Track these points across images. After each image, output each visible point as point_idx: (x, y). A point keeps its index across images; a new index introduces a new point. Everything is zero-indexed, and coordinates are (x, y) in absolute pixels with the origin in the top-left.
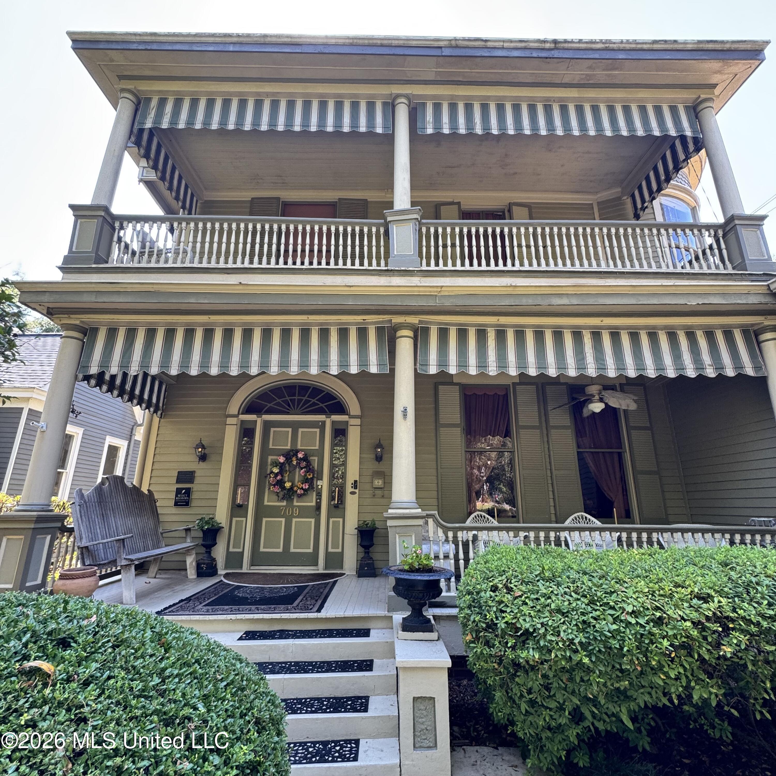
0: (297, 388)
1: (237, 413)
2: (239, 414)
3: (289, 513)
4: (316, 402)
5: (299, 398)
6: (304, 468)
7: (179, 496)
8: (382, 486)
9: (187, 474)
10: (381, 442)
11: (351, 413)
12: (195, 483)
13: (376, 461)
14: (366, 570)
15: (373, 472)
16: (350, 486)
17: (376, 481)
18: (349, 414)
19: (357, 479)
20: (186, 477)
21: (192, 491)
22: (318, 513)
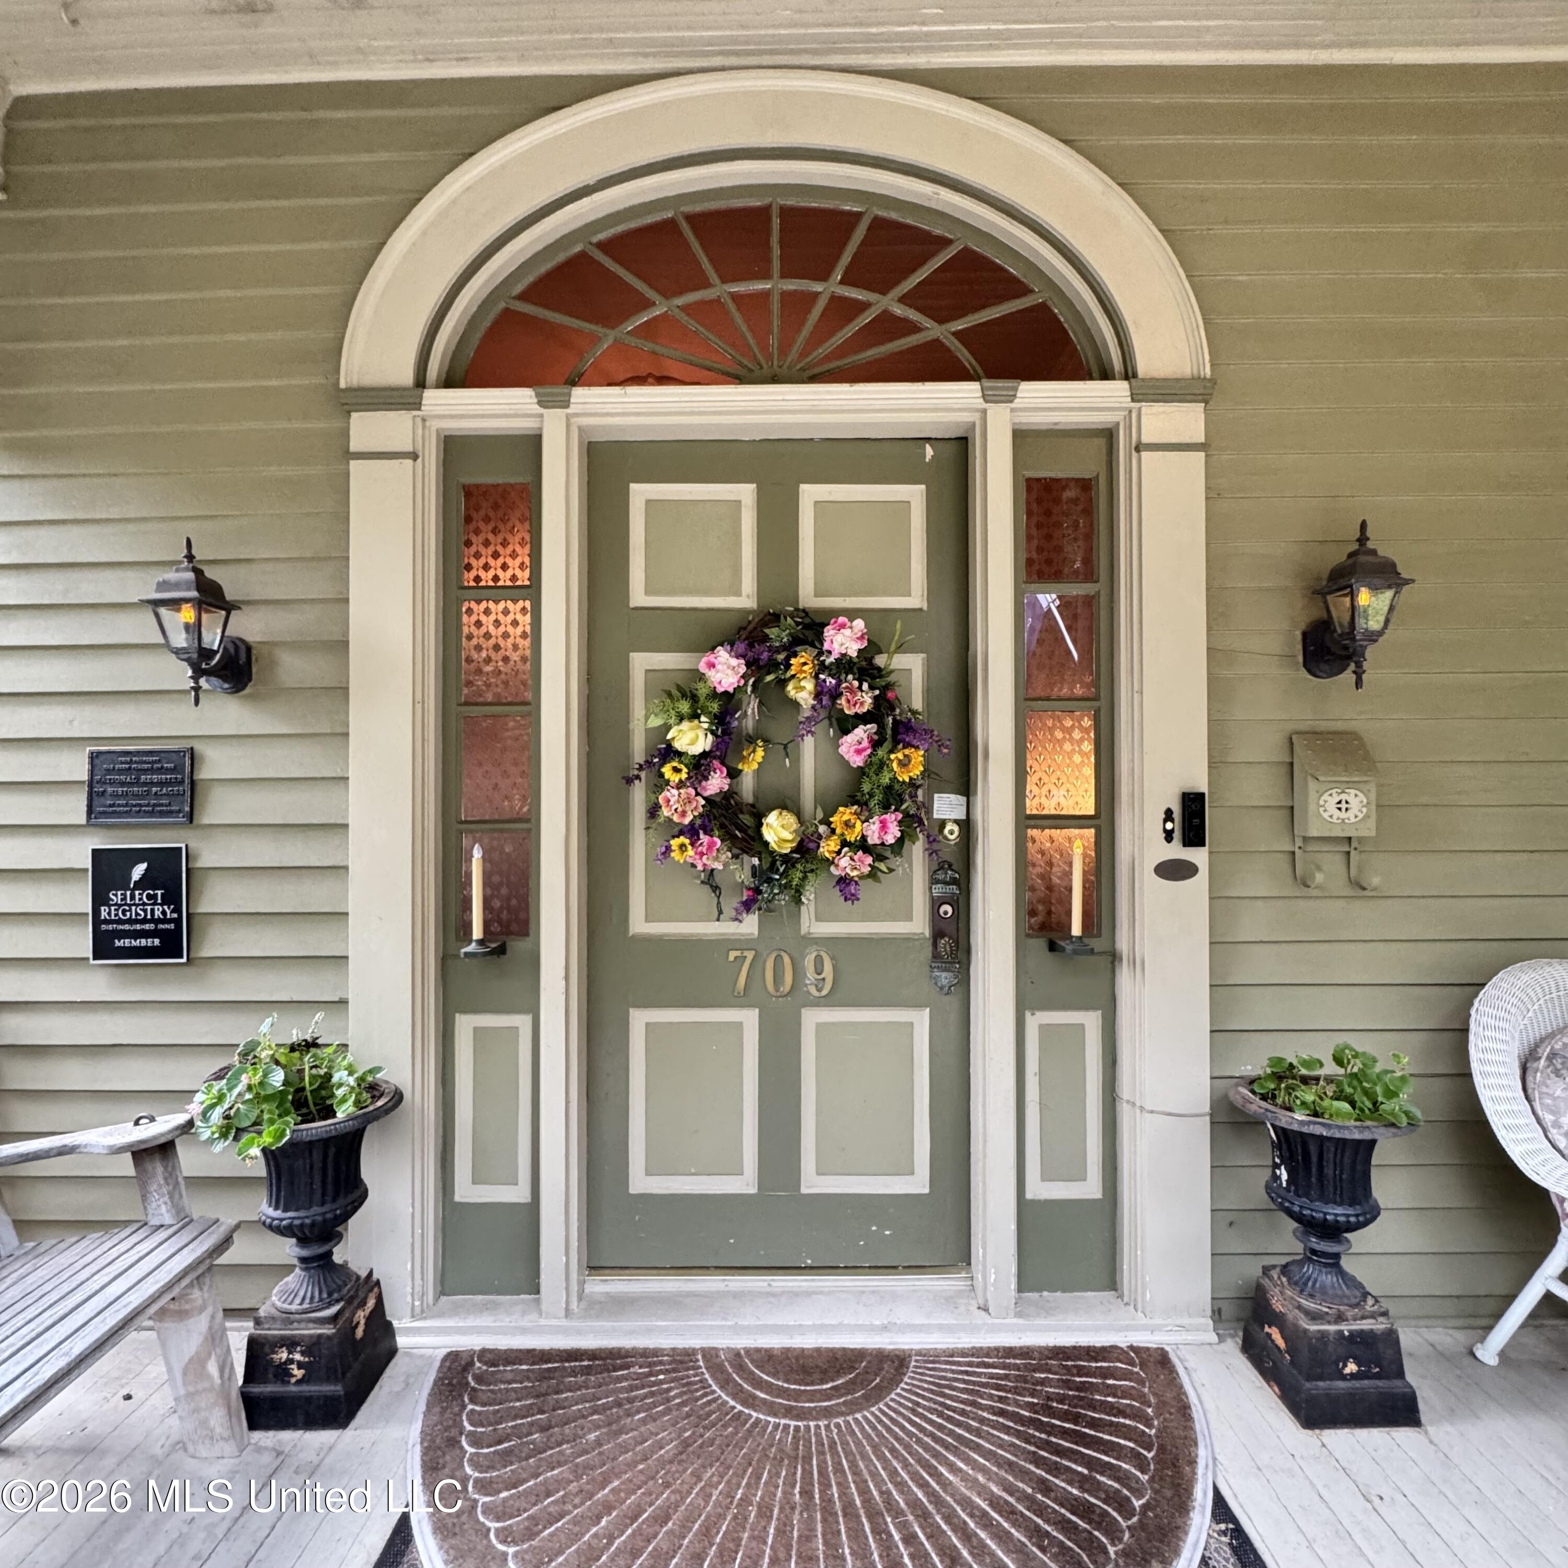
0: (776, 222)
1: (407, 377)
2: (421, 383)
3: (778, 978)
4: (899, 310)
5: (791, 285)
6: (863, 719)
7: (116, 897)
8: (1368, 830)
9: (145, 771)
10: (1370, 545)
11: (1144, 366)
12: (206, 821)
13: (1304, 673)
14: (1353, 1376)
15: (1291, 743)
16: (1154, 826)
17: (1330, 801)
18: (1129, 374)
19: (1204, 788)
20: (145, 784)
21: (188, 870)
22: (945, 978)
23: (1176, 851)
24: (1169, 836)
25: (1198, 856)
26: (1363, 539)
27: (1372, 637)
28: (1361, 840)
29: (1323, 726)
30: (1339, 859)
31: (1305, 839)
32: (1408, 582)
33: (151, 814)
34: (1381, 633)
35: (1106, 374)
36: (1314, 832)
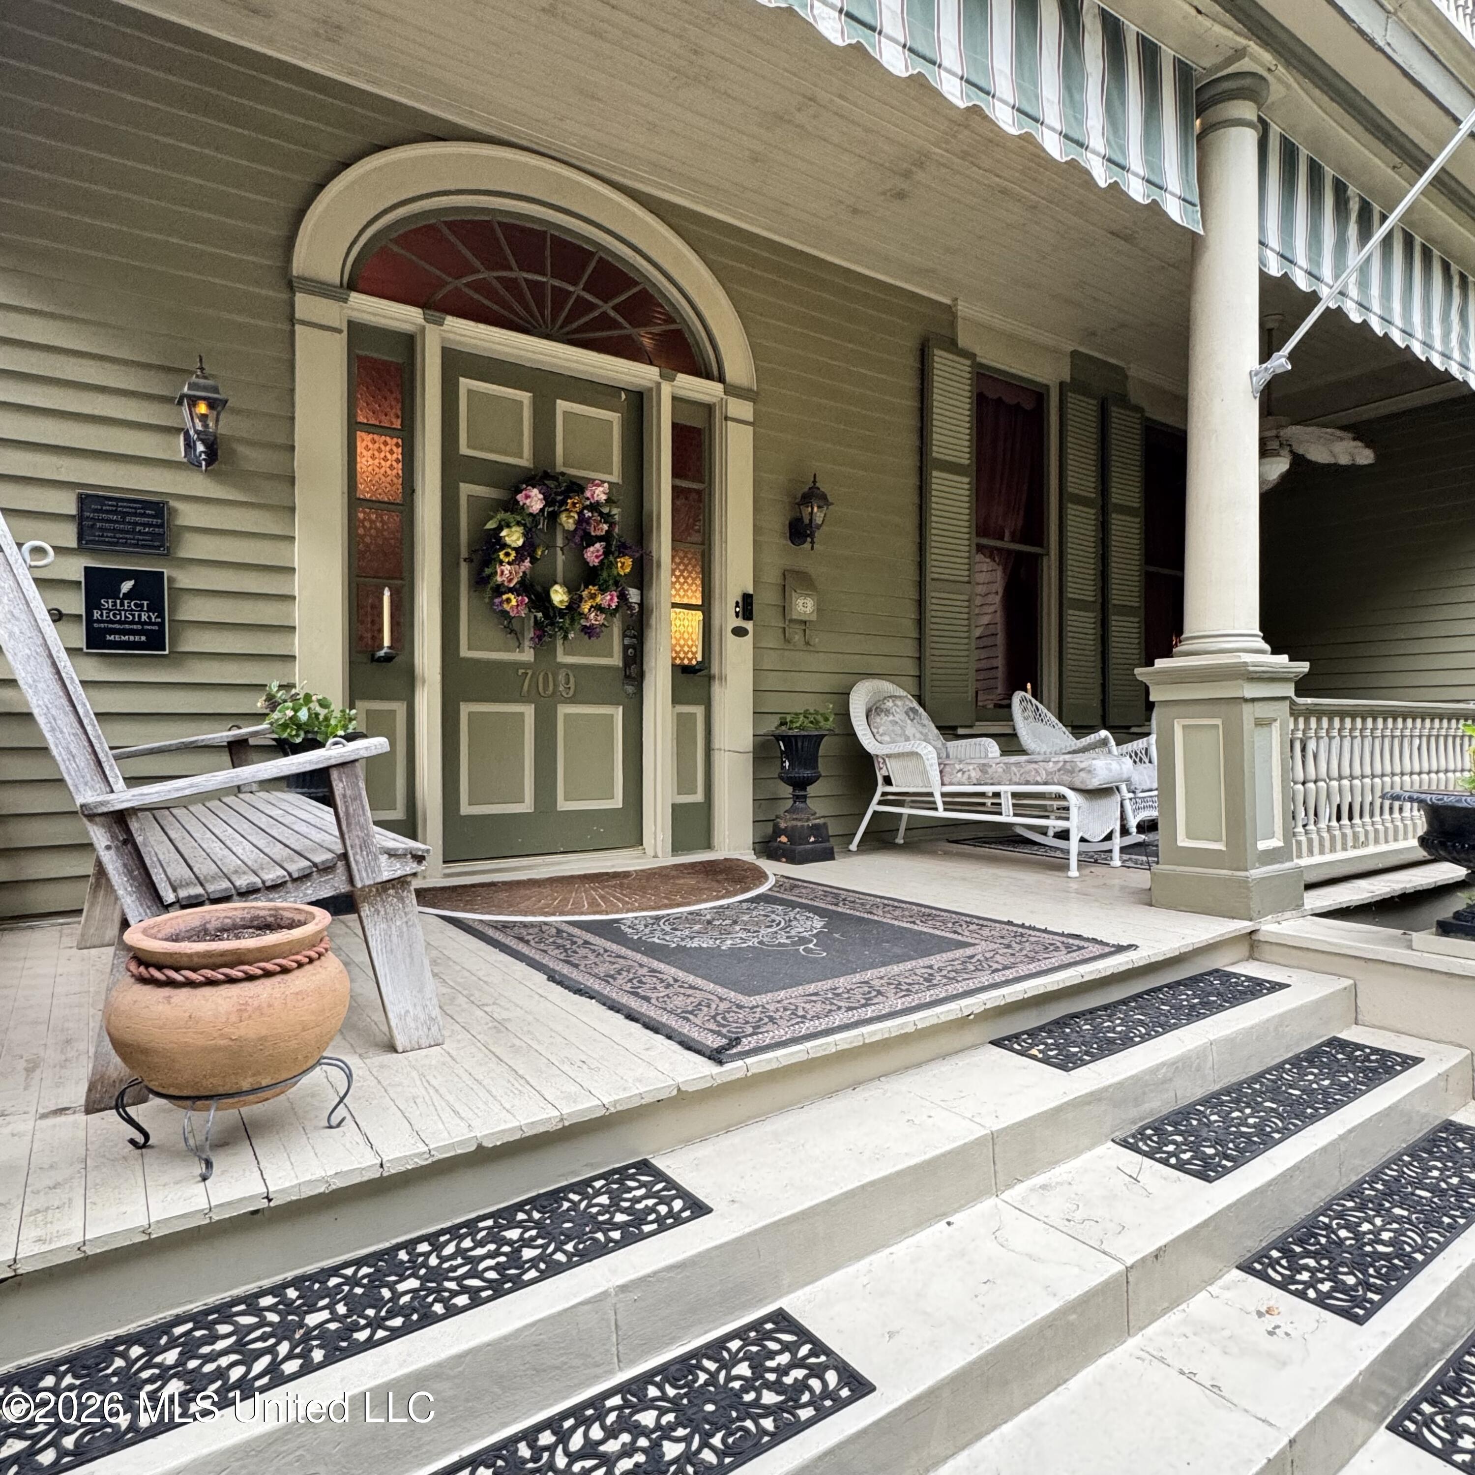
1: (336, 281)
2: (342, 284)
3: (545, 688)
5: (557, 283)
6: (600, 539)
7: (106, 603)
8: (814, 617)
9: (129, 514)
10: (818, 485)
11: (729, 377)
12: (183, 554)
13: (789, 543)
14: (813, 843)
15: (784, 575)
16: (731, 610)
17: (800, 602)
18: (721, 379)
19: (751, 592)
20: (129, 523)
21: (169, 588)
22: (630, 689)
23: (740, 623)
24: (737, 616)
25: (749, 625)
26: (814, 482)
27: (819, 527)
28: (810, 621)
29: (797, 569)
30: (801, 633)
31: (791, 621)
32: (832, 504)
33: (136, 546)
34: (821, 525)
35: (709, 376)
36: (794, 617)
